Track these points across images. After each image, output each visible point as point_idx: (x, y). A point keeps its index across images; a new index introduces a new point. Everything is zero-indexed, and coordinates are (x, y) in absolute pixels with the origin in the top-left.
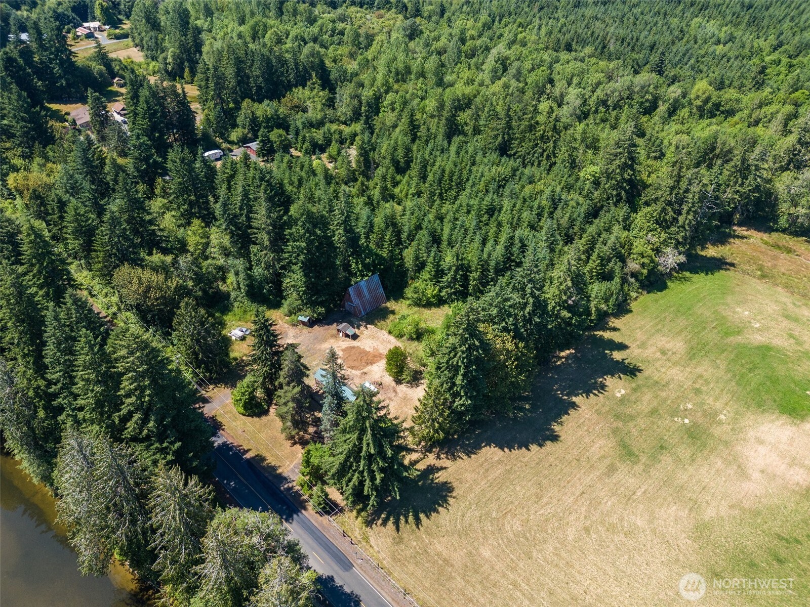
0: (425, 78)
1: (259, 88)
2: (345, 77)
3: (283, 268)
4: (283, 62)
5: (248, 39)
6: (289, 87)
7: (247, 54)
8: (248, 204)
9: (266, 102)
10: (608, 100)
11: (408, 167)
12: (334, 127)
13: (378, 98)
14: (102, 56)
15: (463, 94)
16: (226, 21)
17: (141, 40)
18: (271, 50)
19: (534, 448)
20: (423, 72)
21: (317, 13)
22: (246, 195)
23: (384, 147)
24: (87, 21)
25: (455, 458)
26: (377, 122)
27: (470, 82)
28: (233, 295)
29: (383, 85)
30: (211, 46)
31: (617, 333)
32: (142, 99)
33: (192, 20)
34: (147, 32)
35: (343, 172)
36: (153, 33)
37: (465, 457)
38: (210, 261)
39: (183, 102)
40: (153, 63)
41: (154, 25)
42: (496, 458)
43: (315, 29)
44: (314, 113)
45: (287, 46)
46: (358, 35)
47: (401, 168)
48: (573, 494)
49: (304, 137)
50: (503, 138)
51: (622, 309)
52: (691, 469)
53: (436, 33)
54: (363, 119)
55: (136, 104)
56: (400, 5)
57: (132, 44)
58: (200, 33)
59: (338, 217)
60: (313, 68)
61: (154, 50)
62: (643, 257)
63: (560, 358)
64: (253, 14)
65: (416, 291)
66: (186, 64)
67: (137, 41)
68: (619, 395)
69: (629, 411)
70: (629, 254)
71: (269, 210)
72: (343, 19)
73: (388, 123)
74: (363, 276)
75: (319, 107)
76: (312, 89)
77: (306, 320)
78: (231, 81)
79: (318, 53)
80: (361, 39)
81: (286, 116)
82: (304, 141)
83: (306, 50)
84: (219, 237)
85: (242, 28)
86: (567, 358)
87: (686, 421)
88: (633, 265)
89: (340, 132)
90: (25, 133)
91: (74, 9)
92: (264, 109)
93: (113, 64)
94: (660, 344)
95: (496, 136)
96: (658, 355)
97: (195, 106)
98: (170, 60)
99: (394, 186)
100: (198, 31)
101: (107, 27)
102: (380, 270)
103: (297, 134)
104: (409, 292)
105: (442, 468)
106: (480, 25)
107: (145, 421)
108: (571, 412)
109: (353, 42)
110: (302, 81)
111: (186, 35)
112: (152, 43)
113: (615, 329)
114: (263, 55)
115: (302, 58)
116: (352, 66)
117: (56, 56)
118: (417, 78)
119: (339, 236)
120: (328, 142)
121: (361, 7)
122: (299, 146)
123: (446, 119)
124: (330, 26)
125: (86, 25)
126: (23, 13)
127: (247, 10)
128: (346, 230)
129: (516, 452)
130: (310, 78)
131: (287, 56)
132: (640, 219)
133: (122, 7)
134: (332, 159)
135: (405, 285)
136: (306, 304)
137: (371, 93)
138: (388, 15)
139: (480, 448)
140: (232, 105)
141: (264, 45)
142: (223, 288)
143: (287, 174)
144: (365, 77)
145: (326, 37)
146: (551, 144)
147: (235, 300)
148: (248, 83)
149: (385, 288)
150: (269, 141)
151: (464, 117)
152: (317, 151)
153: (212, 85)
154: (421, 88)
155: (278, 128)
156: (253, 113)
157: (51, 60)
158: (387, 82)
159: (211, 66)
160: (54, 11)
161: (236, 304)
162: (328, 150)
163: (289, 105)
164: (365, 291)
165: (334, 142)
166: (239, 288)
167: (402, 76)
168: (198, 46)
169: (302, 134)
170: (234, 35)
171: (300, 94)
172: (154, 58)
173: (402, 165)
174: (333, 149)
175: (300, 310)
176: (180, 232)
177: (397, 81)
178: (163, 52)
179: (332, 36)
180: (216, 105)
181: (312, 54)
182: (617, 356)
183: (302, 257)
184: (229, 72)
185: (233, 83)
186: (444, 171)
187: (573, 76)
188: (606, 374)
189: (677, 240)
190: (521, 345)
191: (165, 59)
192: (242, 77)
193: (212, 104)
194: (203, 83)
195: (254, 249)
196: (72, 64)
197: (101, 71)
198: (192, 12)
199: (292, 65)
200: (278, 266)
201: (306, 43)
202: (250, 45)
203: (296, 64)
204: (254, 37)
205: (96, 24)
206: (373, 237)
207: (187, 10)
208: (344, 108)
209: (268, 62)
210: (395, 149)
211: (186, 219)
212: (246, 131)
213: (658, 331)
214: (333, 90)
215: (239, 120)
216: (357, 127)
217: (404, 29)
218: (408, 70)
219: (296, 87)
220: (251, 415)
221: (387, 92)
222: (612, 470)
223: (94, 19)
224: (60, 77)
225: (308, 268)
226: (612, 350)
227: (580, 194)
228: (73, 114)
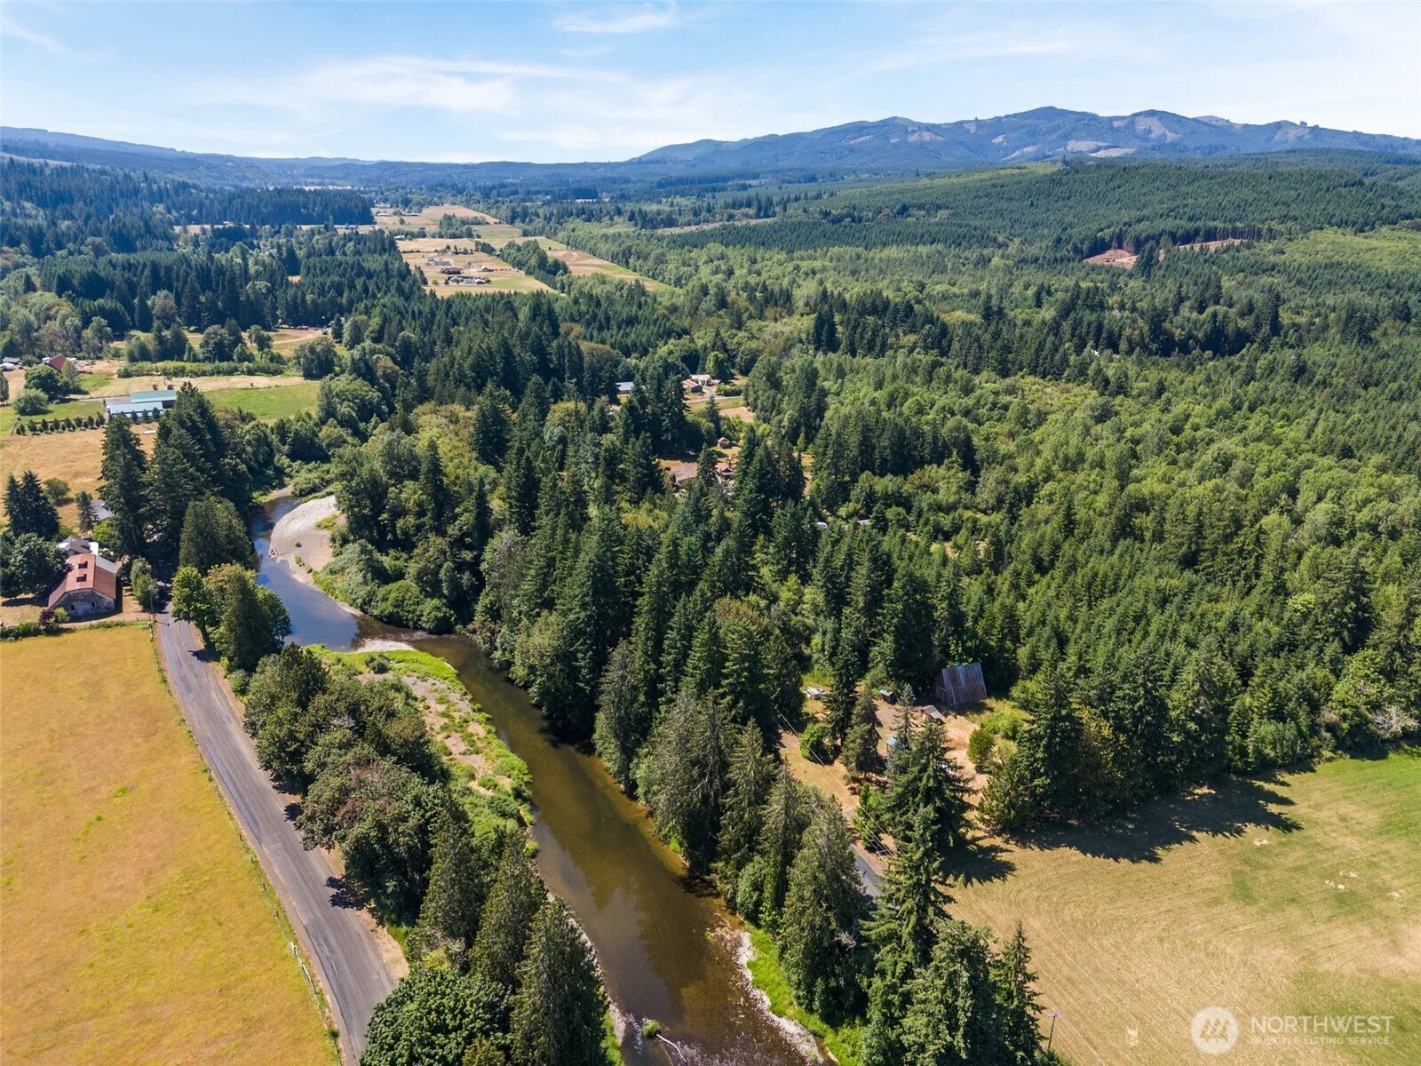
0: (1102, 468)
1: (884, 461)
2: (994, 458)
3: (874, 635)
4: (917, 433)
5: (883, 407)
6: (921, 463)
7: (877, 422)
8: (850, 563)
9: (889, 476)
10: (1378, 525)
11: (1052, 564)
12: (968, 514)
13: (1032, 487)
14: (713, 414)
15: (1152, 493)
16: (859, 385)
17: (756, 400)
18: (907, 420)
19: (1124, 862)
20: (1102, 461)
21: (977, 382)
22: (849, 556)
23: (1027, 539)
24: (694, 373)
25: (1024, 846)
26: (1024, 513)
27: (1167, 479)
28: (815, 656)
29: (1042, 471)
30: (836, 412)
31: (1285, 788)
32: (757, 458)
33: (818, 382)
34: (765, 391)
35: (966, 562)
36: (772, 392)
37: (1037, 849)
38: (799, 618)
39: (797, 468)
40: (765, 425)
41: (774, 382)
42: (1074, 859)
43: (970, 401)
44: (946, 495)
45: (929, 417)
46: (1026, 411)
47: (1042, 568)
48: (1157, 908)
49: (928, 520)
50: (1190, 548)
51: (1301, 763)
52: (1322, 927)
53: (1137, 417)
54: (1006, 506)
55: (749, 463)
56: (1100, 378)
57: (742, 402)
58: (826, 395)
59: (944, 589)
60: (955, 444)
61: (768, 412)
62: (1344, 707)
63: (1192, 794)
64: (895, 378)
65: (1025, 690)
66: (803, 429)
67: (751, 400)
68: (1257, 843)
69: (1264, 860)
70: (1327, 701)
71: (871, 571)
72: (1011, 391)
73: (1040, 516)
74: (961, 661)
75: (954, 489)
76: (949, 469)
77: (888, 694)
78: (853, 450)
79: (965, 427)
80: (1029, 417)
81: (910, 495)
82: (926, 524)
83: (951, 423)
84: (813, 594)
85: (876, 394)
86: (1201, 796)
87: (1341, 887)
88: (1329, 715)
89: (975, 521)
90: (639, 479)
91: (684, 359)
92: (885, 484)
93: (722, 423)
94: (1342, 811)
95: (1181, 545)
96: (1335, 820)
97: (807, 475)
98: (785, 423)
99: (1029, 586)
100: (824, 393)
101: (717, 381)
102: (983, 658)
103: (919, 516)
104: (1015, 692)
105: (1007, 850)
106: (1213, 411)
107: (735, 702)
108: (1186, 844)
109: (1018, 420)
110: (938, 457)
111: (809, 397)
112: (768, 404)
113: (1283, 784)
114: (896, 425)
115: (944, 431)
116: (1005, 447)
117: (670, 408)
118: (1092, 468)
119: (941, 610)
120: (956, 529)
121: (1043, 377)
122: (919, 529)
123: (1117, 518)
124: (991, 399)
125: (694, 377)
126: (632, 361)
127: (889, 373)
128: (950, 605)
129: (1100, 860)
130: (950, 455)
131: (927, 428)
132: (1355, 663)
133: (738, 360)
134: (958, 547)
135: (1013, 682)
136: (891, 677)
137: (1024, 479)
138: (1076, 390)
139: (1058, 846)
140: (847, 478)
141: (901, 414)
142: (807, 652)
143: (897, 549)
144: (1021, 462)
145: (983, 411)
146: (1252, 561)
147: (817, 662)
148: (872, 454)
149: (987, 683)
150: (885, 519)
151: (1145, 521)
152: (940, 537)
153: (830, 452)
154: (1094, 481)
155: (897, 505)
156: (871, 486)
157: (663, 413)
158: (1048, 468)
159: (834, 432)
160: (666, 361)
161: (816, 667)
162: (953, 538)
163: (917, 483)
164: (962, 677)
165: (963, 530)
166: (823, 650)
167: (1073, 463)
168: (821, 409)
169: (925, 516)
170: (867, 401)
171: (933, 472)
172: (766, 420)
173: (1046, 564)
174: (960, 538)
175: (883, 683)
176: (775, 586)
177: (1064, 469)
178: (779, 413)
179: (991, 410)
180: (830, 475)
181: (957, 429)
182: (1273, 808)
183: (895, 620)
184: (853, 440)
185: (855, 452)
186: (1096, 574)
187: (1329, 487)
188: (1250, 822)
189: (1408, 698)
190: (1122, 738)
191: (780, 421)
192: (866, 447)
193: (825, 474)
194: (821, 450)
195: (847, 611)
196: (683, 418)
197: (709, 428)
198: (822, 372)
199: (929, 439)
200: (867, 631)
201: (953, 414)
202: (885, 414)
203: (935, 438)
204: (891, 404)
205: (706, 377)
206: (982, 623)
207: (816, 369)
208: (985, 494)
209: (901, 433)
210: (1040, 545)
211: (782, 575)
212: (859, 506)
213: (1346, 798)
214: (976, 472)
215: (854, 494)
216: (996, 517)
217: (1092, 409)
218: (1081, 457)
219: (930, 463)
220: (816, 761)
221: (1046, 480)
222: (1217, 902)
223: (703, 371)
224: (667, 431)
225: (901, 633)
226: (1267, 801)
227: (1278, 624)
228: (673, 470)
